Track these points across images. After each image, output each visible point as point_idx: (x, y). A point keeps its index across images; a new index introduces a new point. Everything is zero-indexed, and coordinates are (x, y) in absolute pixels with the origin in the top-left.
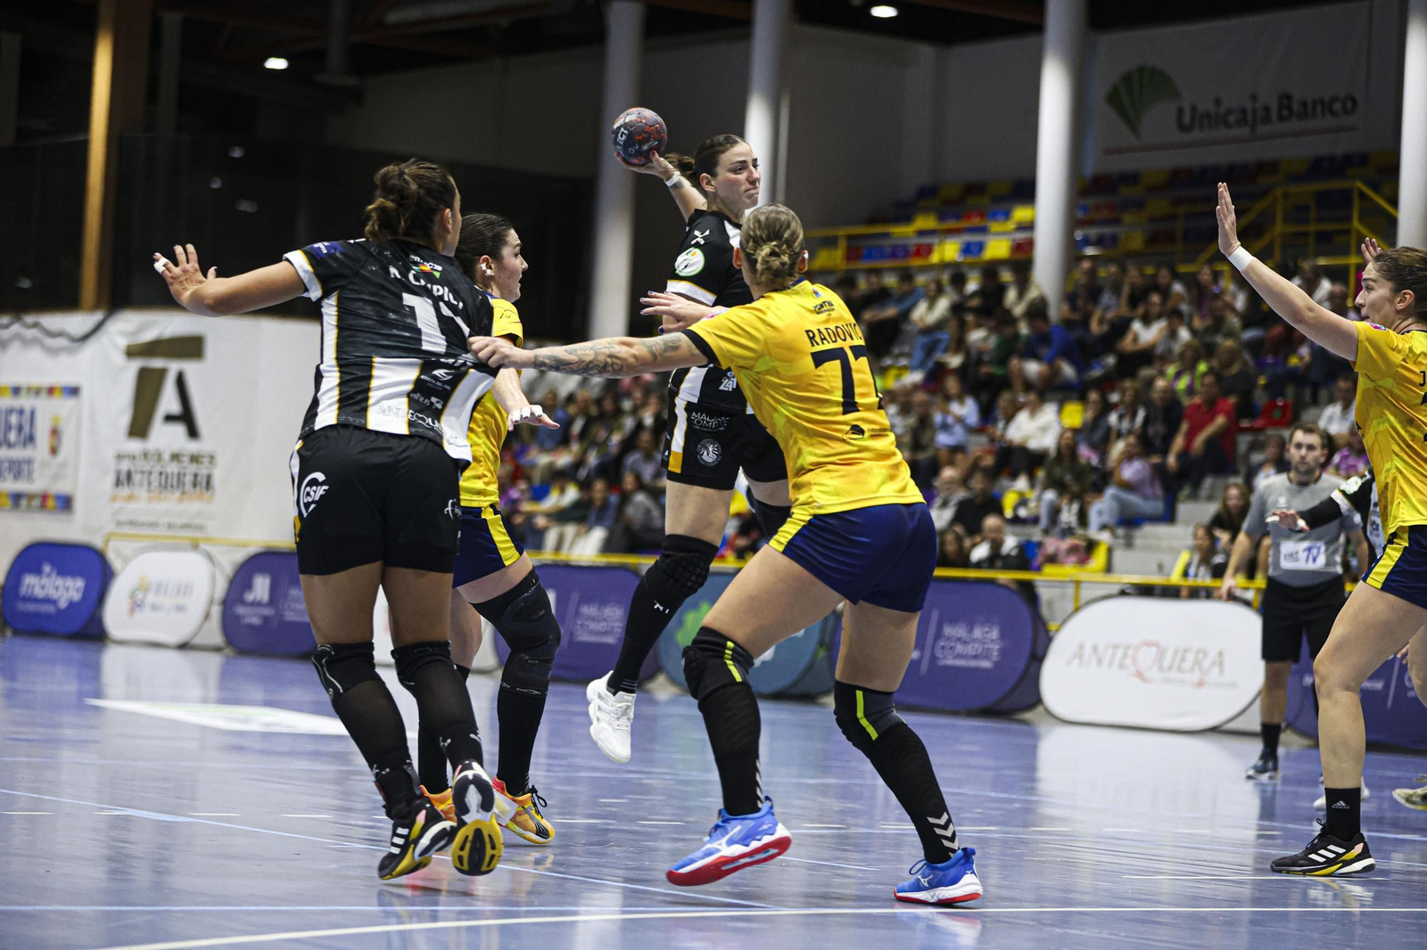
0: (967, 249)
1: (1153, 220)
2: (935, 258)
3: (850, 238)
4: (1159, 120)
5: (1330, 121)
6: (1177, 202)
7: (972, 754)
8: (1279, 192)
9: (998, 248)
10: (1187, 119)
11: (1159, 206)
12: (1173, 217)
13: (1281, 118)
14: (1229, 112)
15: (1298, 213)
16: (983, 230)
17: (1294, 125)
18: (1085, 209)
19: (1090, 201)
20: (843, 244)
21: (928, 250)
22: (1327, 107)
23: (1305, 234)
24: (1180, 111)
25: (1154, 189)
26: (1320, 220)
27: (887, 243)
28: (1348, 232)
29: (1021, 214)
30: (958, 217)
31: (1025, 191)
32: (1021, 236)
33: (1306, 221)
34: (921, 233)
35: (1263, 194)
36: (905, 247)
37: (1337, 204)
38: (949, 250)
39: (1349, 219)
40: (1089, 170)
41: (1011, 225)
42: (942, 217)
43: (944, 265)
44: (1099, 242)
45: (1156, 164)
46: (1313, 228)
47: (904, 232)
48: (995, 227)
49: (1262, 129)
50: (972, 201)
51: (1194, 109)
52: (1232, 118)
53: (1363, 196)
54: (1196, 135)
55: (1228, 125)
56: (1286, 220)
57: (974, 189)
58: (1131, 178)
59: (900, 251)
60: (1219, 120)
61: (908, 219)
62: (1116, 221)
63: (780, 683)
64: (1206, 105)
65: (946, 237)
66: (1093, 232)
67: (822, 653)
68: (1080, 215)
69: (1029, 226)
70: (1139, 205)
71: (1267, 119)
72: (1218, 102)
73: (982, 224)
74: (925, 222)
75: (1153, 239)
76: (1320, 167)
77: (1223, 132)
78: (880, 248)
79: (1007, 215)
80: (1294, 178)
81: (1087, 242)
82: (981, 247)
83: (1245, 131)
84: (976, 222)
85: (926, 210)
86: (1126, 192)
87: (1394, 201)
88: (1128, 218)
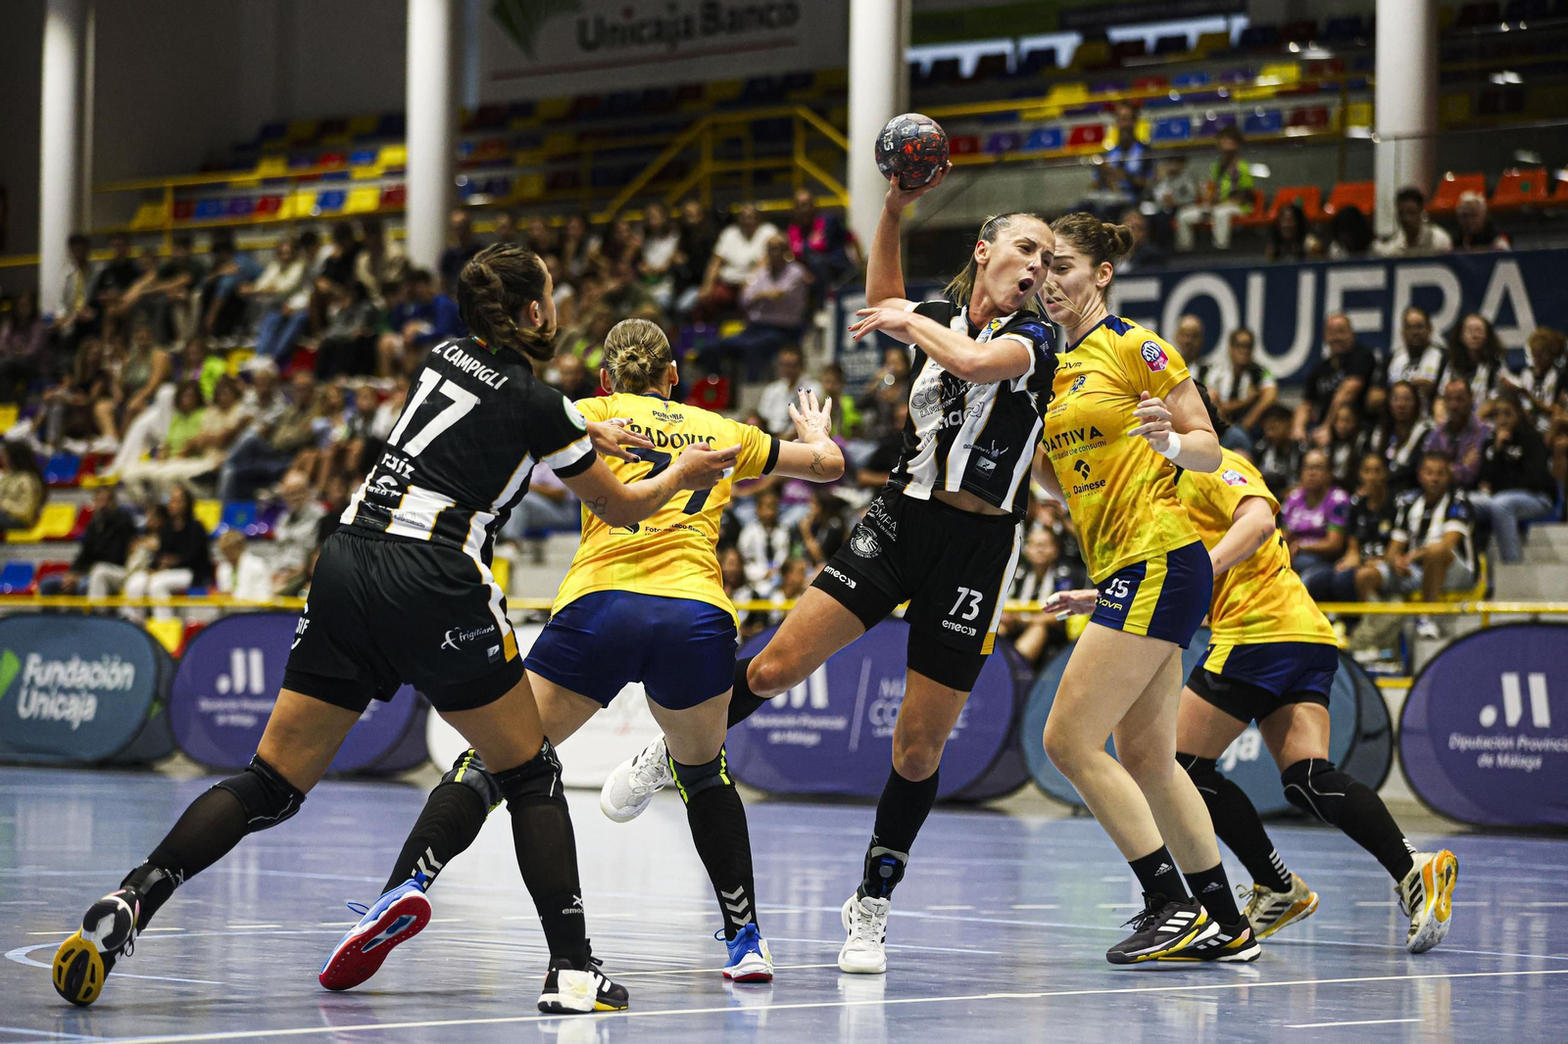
0: (325, 201)
1: (554, 159)
2: (285, 213)
3: (177, 190)
4: (556, 35)
5: (765, 34)
6: (582, 137)
7: (343, 828)
8: (706, 122)
9: (362, 198)
10: (591, 36)
11: (560, 142)
12: (575, 156)
13: (708, 32)
14: (642, 26)
15: (729, 148)
16: (344, 177)
17: (721, 39)
18: (469, 147)
19: (474, 138)
20: (169, 198)
21: (276, 203)
22: (761, 17)
23: (738, 174)
24: (583, 26)
25: (553, 122)
26: (757, 156)
27: (225, 194)
28: (788, 170)
29: (389, 155)
30: (313, 161)
31: (394, 128)
32: (392, 183)
33: (739, 158)
34: (268, 182)
35: (687, 125)
36: (248, 199)
37: (777, 135)
38: (302, 203)
39: (789, 154)
40: (472, 99)
41: (377, 170)
42: (292, 162)
43: (297, 222)
44: (487, 188)
45: (555, 90)
46: (748, 165)
47: (246, 181)
48: (359, 172)
49: (685, 45)
50: (330, 141)
51: (599, 22)
52: (646, 32)
53: (808, 126)
54: (601, 54)
55: (641, 41)
56: (717, 156)
57: (332, 126)
58: (524, 109)
59: (243, 205)
60: (631, 34)
61: (250, 166)
62: (507, 163)
63: (106, 748)
64: (614, 18)
65: (297, 187)
66: (480, 176)
67: (156, 709)
68: (463, 156)
69: (399, 171)
70: (533, 141)
71: (688, 33)
72: (628, 12)
73: (342, 170)
74: (270, 169)
75: (553, 184)
76: (757, 91)
77: (636, 50)
78: (218, 201)
79: (373, 158)
80: (724, 105)
81: (472, 188)
82: (341, 198)
83: (661, 48)
84: (333, 167)
85: (273, 154)
86: (519, 126)
87: (844, 130)
88: (522, 157)
